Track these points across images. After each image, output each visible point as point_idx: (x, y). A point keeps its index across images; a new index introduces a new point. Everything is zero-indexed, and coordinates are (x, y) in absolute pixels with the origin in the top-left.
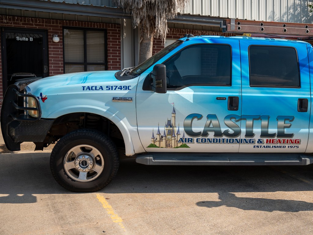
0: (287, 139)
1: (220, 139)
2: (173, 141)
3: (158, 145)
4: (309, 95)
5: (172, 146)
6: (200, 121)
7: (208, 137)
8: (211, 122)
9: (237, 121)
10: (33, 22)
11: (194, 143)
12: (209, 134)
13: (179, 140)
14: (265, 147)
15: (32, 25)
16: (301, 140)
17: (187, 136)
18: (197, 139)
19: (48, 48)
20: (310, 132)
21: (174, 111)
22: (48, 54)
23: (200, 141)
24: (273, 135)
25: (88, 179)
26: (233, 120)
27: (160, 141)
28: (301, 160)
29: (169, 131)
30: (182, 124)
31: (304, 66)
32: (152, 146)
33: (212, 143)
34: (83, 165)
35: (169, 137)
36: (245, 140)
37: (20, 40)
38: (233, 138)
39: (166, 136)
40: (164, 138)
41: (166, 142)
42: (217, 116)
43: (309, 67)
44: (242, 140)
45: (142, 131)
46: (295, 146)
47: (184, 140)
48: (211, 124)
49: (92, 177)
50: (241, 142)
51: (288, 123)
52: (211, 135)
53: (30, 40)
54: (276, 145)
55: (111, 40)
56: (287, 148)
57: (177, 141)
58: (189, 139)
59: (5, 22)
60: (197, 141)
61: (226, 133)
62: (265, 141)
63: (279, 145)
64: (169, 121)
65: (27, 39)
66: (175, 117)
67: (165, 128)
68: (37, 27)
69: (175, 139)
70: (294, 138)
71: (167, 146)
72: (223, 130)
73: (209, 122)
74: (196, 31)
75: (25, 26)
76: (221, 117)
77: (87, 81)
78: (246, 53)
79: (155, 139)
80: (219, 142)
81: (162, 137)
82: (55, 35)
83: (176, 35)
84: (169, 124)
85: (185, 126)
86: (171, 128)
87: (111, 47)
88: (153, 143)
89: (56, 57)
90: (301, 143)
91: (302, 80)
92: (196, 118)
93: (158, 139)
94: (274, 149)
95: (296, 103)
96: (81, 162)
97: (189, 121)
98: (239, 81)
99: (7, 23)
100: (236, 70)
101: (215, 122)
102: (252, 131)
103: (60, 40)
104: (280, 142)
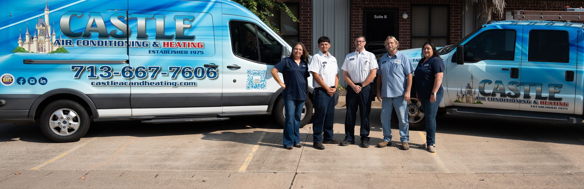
0: (557, 102)
1: (504, 99)
2: (471, 98)
3: (461, 101)
4: (575, 68)
5: (470, 102)
6: (490, 85)
7: (496, 97)
8: (498, 86)
9: (517, 86)
10: (387, 2)
11: (486, 101)
12: (496, 95)
13: (475, 98)
14: (540, 107)
15: (386, 4)
16: (569, 103)
17: (481, 96)
18: (488, 98)
19: (398, 24)
20: (576, 97)
21: (472, 77)
22: (398, 29)
23: (490, 100)
24: (545, 98)
25: (415, 121)
26: (515, 85)
27: (462, 98)
28: (568, 119)
29: (468, 91)
30: (477, 86)
31: (573, 45)
32: (457, 101)
33: (499, 101)
34: (412, 112)
35: (468, 95)
36: (524, 100)
37: (377, 18)
38: (514, 98)
39: (466, 95)
40: (465, 96)
41: (466, 99)
42: (503, 82)
43: (578, 47)
44: (521, 100)
45: (450, 90)
46: (564, 108)
47: (479, 98)
48: (498, 87)
49: (418, 120)
50: (521, 102)
51: (557, 90)
52: (498, 96)
53: (385, 18)
54: (549, 106)
55: (453, 15)
56: (558, 110)
57: (474, 99)
58: (482, 98)
59: (366, 4)
60: (488, 100)
61: (509, 95)
62: (539, 102)
63: (550, 106)
64: (469, 84)
65: (382, 17)
66: (472, 81)
67: (466, 89)
68: (390, 6)
69: (472, 97)
70: (562, 101)
71: (468, 101)
72: (507, 92)
73: (496, 86)
74: (541, 1)
75: (381, 6)
76: (505, 83)
77: (417, 55)
78: (527, 36)
79: (459, 97)
80: (504, 101)
81: (464, 95)
82: (405, 13)
83: (518, 6)
84: (469, 86)
85: (480, 88)
86: (470, 90)
87: (453, 22)
88: (457, 99)
89: (405, 32)
90: (569, 105)
91: (570, 57)
92: (487, 82)
93: (461, 97)
94: (547, 109)
95: (564, 74)
96: (410, 110)
97: (482, 85)
98: (520, 57)
99: (368, 4)
100: (518, 49)
101: (501, 86)
102: (529, 94)
103: (408, 16)
104: (551, 104)
